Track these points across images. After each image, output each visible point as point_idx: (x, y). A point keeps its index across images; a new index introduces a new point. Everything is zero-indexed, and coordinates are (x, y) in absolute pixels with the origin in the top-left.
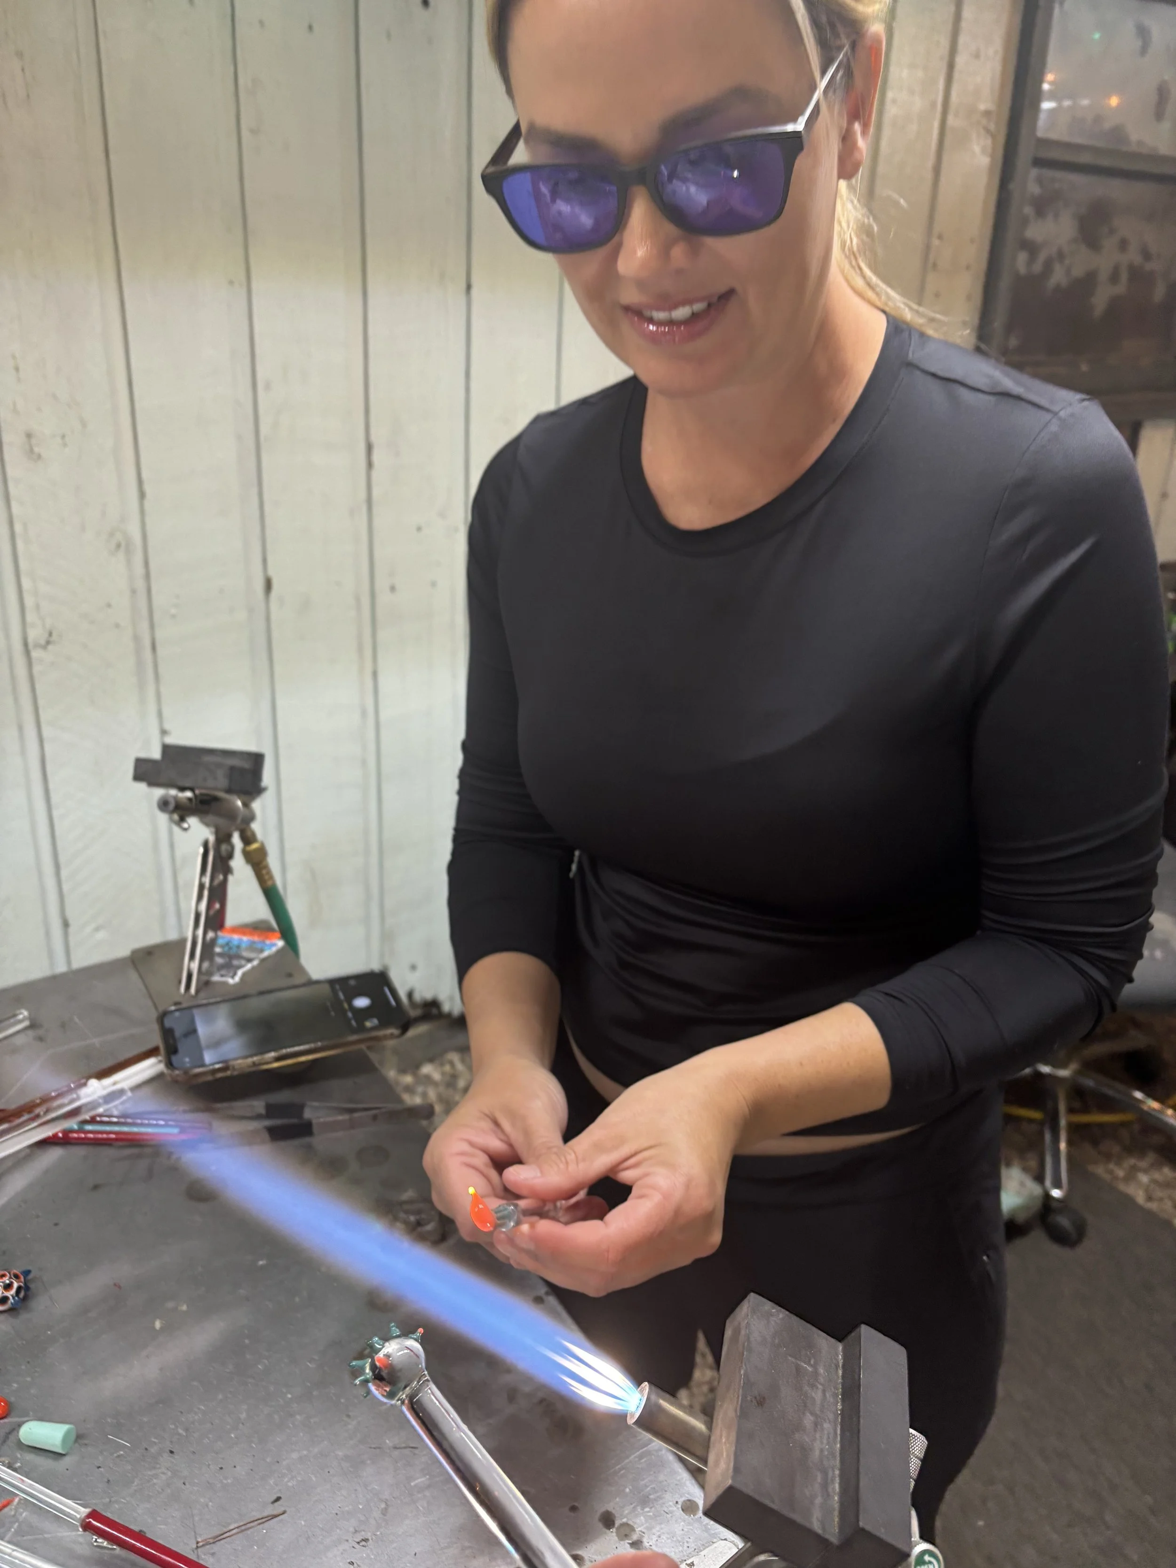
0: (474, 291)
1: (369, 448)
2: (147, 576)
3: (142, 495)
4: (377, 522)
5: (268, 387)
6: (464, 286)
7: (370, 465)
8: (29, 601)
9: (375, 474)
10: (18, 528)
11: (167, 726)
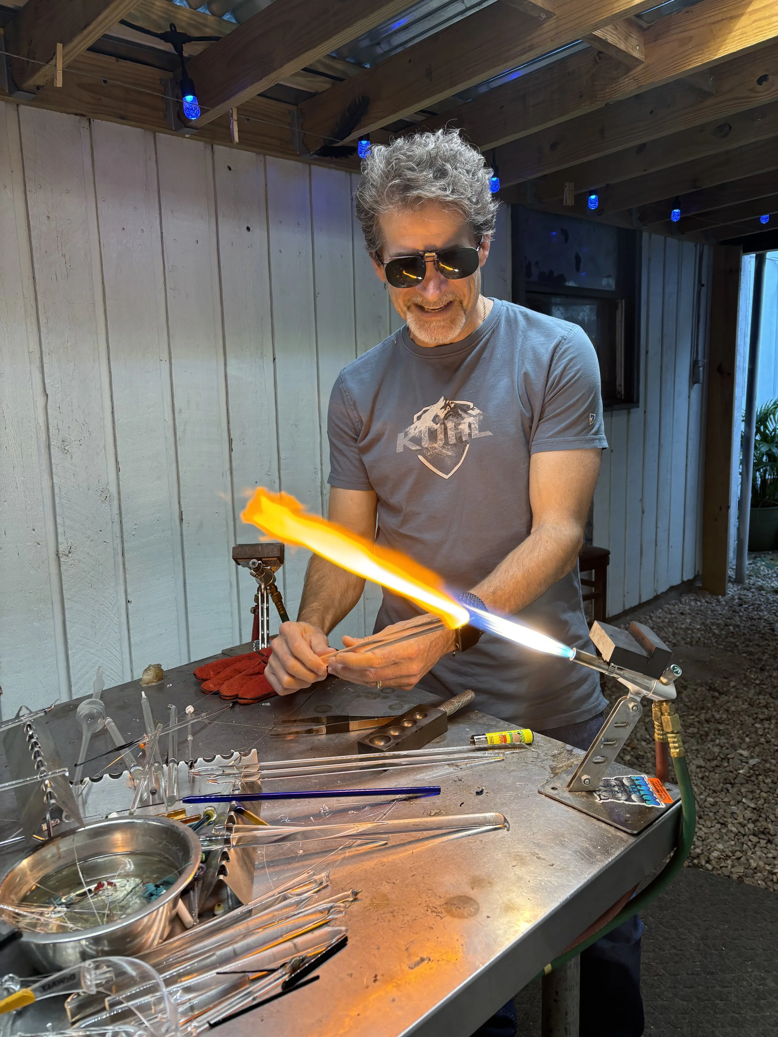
0: (276, 360)
1: (231, 441)
2: (120, 513)
3: (118, 470)
4: (235, 480)
5: (180, 411)
6: (272, 359)
7: (231, 450)
8: (60, 530)
9: (233, 454)
10: (56, 491)
11: (129, 599)
